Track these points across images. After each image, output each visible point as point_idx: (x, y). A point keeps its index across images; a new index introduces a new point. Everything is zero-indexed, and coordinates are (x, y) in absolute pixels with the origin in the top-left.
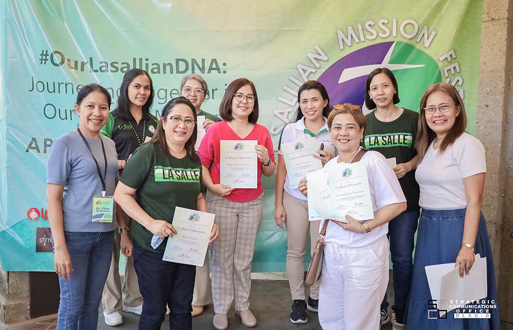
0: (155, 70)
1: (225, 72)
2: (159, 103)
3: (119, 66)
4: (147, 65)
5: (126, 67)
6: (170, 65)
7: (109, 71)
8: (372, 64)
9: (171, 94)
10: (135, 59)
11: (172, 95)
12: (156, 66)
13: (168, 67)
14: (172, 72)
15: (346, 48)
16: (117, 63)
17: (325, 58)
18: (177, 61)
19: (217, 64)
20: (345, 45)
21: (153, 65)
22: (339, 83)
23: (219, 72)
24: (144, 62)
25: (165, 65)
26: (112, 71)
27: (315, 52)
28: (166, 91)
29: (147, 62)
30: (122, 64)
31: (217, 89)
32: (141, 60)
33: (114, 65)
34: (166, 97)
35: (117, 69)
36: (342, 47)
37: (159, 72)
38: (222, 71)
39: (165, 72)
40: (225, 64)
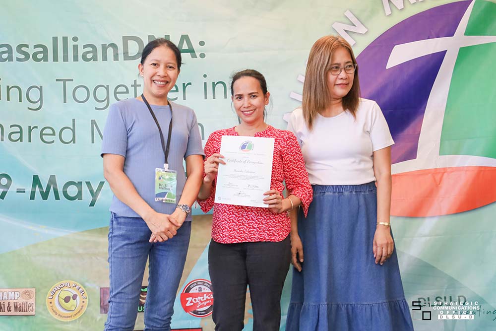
0: (89, 56)
1: (202, 56)
2: (96, 108)
3: (31, 51)
4: (75, 48)
5: (41, 52)
6: (113, 46)
7: (15, 59)
8: (438, 37)
9: (116, 93)
10: (55, 39)
11: (118, 95)
12: (90, 49)
13: (110, 51)
14: (116, 57)
15: (396, 12)
16: (27, 46)
17: (363, 30)
18: (126, 39)
19: (189, 43)
20: (394, 8)
21: (85, 47)
22: (387, 68)
23: (194, 56)
24: (71, 43)
25: (104, 47)
26: (18, 60)
27: (344, 20)
28: (107, 88)
29: (75, 43)
30: (36, 47)
31: (190, 84)
32: (65, 39)
33: (23, 49)
34: (108, 98)
35: (27, 56)
36: (388, 12)
37: (95, 58)
38: (198, 54)
39: (105, 58)
40: (202, 43)
